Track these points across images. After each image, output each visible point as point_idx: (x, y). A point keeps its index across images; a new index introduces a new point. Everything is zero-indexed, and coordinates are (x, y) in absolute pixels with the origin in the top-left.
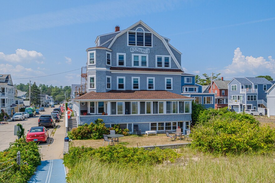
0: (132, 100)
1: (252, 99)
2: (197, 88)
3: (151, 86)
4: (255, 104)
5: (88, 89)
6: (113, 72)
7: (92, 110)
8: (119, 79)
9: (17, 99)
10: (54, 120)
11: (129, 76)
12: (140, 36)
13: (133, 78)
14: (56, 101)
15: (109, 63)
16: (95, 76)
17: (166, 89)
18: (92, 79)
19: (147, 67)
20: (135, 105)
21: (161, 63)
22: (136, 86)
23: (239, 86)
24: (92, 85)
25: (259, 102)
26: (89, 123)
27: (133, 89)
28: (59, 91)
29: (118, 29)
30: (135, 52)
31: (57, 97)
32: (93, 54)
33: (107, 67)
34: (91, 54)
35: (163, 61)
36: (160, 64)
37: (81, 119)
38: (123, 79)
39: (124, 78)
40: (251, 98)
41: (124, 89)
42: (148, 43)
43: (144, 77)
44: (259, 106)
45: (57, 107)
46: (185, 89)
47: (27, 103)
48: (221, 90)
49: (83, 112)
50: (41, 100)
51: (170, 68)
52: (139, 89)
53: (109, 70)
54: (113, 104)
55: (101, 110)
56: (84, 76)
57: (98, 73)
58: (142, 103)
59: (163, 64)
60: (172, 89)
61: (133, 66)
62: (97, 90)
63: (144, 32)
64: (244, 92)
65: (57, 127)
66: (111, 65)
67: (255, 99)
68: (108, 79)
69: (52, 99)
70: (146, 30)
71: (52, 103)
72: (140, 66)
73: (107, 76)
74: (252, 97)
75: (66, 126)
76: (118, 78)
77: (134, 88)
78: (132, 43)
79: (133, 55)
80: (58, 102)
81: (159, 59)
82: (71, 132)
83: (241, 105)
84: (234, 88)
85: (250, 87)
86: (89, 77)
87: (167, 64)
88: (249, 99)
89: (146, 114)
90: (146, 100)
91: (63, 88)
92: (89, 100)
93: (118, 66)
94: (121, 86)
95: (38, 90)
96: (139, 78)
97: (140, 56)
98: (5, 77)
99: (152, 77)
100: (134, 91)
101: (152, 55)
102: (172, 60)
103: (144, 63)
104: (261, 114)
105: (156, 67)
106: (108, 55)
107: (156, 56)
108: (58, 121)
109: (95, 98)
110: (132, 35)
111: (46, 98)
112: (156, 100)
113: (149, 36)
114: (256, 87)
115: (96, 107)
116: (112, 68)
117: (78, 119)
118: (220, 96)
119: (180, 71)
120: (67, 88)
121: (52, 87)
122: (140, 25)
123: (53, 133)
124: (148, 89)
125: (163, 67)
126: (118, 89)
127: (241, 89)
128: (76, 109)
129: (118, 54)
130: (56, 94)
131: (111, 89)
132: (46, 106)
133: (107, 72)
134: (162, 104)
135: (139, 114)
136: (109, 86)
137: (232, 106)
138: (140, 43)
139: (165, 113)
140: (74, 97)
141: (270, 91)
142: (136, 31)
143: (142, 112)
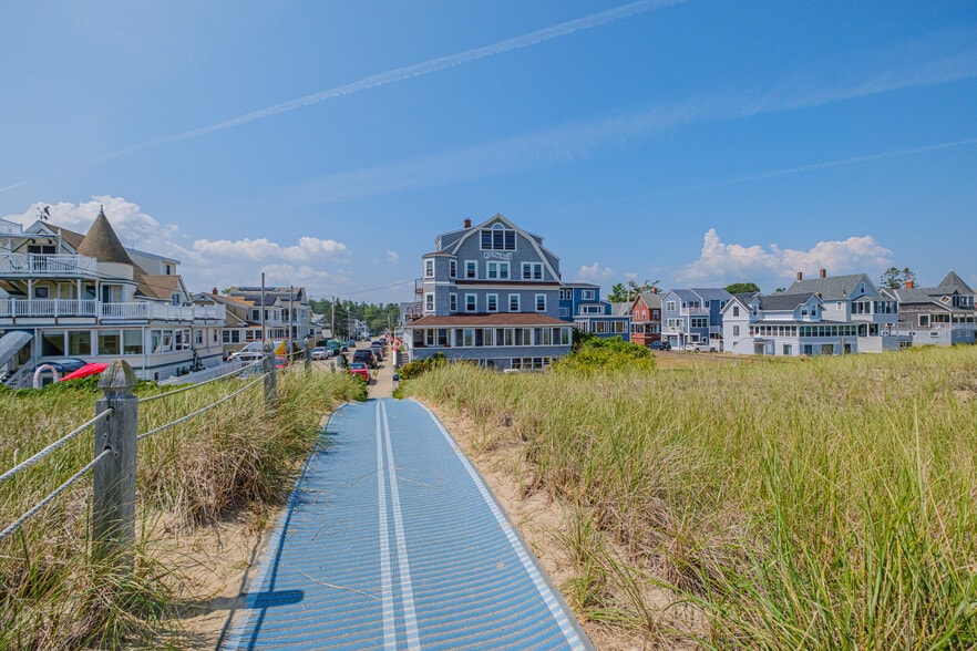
0: (485, 327)
1: (699, 325)
2: (603, 308)
3: (514, 307)
4: (705, 333)
5: (425, 311)
6: (460, 287)
7: (430, 341)
8: (469, 298)
9: (312, 327)
10: (376, 358)
11: (482, 293)
12: (498, 235)
13: (488, 295)
14: (372, 331)
15: (453, 275)
16: (433, 293)
17: (536, 310)
18: (430, 297)
19: (509, 279)
20: (489, 333)
21: (529, 274)
22: (492, 307)
23: (678, 303)
24: (430, 306)
25: (711, 329)
26: (426, 357)
27: (488, 311)
28: (377, 313)
29: (468, 223)
30: (490, 259)
31: (375, 323)
32: (431, 262)
33: (451, 281)
34: (428, 263)
35: (532, 270)
36: (527, 274)
37: (415, 353)
38: (473, 298)
39: (476, 295)
40: (697, 323)
41: (476, 311)
42: (510, 246)
43: (503, 294)
44: (712, 336)
45: (376, 339)
46: (582, 309)
47: (327, 334)
48: (651, 310)
49: (417, 344)
50: (349, 329)
51: (542, 280)
52: (497, 311)
53: (453, 285)
54: (459, 332)
55: (443, 341)
56: (419, 292)
57: (438, 289)
58: (500, 331)
59: (532, 275)
60: (545, 311)
61: (488, 279)
62: (437, 312)
63: (504, 230)
64: (685, 313)
65: (379, 367)
66: (456, 278)
67: (705, 325)
68: (453, 298)
69: (365, 327)
70: (506, 226)
71: (365, 334)
72: (498, 278)
73: (451, 294)
74: (699, 321)
75: (394, 363)
76: (467, 295)
77: (490, 309)
78: (486, 245)
79: (488, 262)
80: (376, 332)
81: (527, 267)
82: (401, 369)
83: (681, 335)
84: (671, 307)
85: (697, 305)
86: (426, 294)
87: (538, 275)
88: (694, 325)
89: (505, 346)
90: (505, 326)
91: (384, 306)
92: (426, 327)
93: (466, 278)
94: (471, 307)
95: (343, 311)
96: (497, 295)
97: (498, 263)
98: (296, 293)
99: (515, 294)
100: (490, 314)
101: (515, 261)
102: (546, 268)
103: (504, 274)
104: (713, 350)
105: (523, 279)
106: (453, 263)
107: (522, 264)
108: (380, 360)
109: (434, 324)
110: (486, 234)
111: (355, 325)
112: (519, 326)
113: (510, 236)
114: (707, 304)
115: (436, 337)
116: (457, 282)
117: (410, 354)
118: (651, 319)
119: (558, 284)
120: (392, 307)
121: (364, 306)
122: (498, 220)
123: (375, 374)
124: (510, 311)
125: (532, 279)
126: (466, 311)
127: (681, 309)
128: (408, 340)
129: (466, 262)
130: (372, 319)
131: (456, 311)
132: (356, 339)
133: (450, 287)
134: (528, 333)
135: (495, 345)
136: (453, 307)
137: (669, 336)
138: (498, 246)
139: (532, 344)
140: (404, 322)
141: (725, 311)
142: (492, 229)
143: (500, 342)
